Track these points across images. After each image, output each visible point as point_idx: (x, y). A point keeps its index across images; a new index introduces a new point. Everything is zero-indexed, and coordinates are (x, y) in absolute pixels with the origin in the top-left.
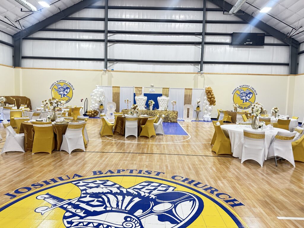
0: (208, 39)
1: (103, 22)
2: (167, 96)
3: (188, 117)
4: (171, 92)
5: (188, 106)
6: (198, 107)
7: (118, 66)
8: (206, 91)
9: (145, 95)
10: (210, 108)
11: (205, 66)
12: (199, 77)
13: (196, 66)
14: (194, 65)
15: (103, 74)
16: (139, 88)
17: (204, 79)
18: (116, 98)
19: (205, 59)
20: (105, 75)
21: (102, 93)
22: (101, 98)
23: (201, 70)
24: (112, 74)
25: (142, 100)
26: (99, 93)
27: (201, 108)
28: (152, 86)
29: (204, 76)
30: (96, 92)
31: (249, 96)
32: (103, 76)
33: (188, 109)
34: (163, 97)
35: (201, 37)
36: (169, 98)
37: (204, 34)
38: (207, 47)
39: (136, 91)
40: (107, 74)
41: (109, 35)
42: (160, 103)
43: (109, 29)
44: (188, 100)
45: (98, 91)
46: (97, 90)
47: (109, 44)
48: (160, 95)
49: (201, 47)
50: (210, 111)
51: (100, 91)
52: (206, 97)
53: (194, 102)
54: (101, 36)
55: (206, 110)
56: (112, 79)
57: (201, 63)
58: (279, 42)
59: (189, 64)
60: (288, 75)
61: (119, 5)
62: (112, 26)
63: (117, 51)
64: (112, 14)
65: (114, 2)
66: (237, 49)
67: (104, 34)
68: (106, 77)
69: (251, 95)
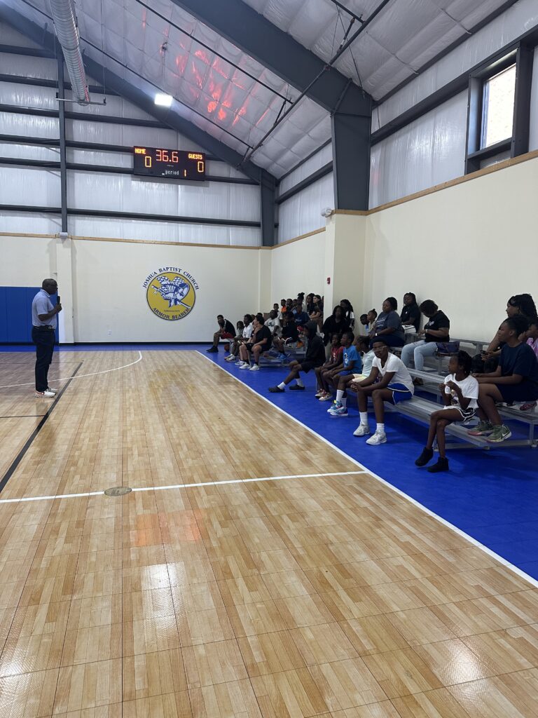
11: (74, 220)
12: (59, 246)
13: (53, 219)
17: (73, 251)
19: (72, 205)
29: (70, 245)
31: (180, 290)
35: (59, 150)
37: (65, 144)
49: (59, 173)
58: (239, 175)
59: (38, 214)
60: (258, 248)
66: (149, 184)
69: (186, 290)
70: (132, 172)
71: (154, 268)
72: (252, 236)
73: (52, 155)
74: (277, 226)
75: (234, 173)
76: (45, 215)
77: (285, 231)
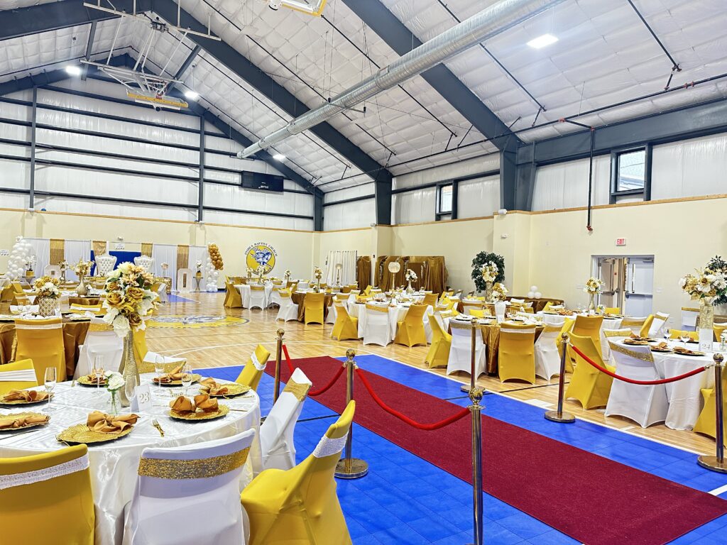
1: (25, 127)
2: (150, 255)
3: (185, 286)
4: (155, 251)
5: (182, 271)
6: (199, 272)
7: (52, 204)
8: (210, 249)
9: (112, 253)
10: (216, 273)
11: (205, 213)
12: (198, 228)
13: (193, 212)
14: (189, 211)
15: (27, 217)
16: (100, 242)
17: (206, 233)
18: (57, 257)
19: (206, 204)
20: (31, 218)
21: (30, 250)
22: (31, 259)
23: (200, 218)
24: (43, 218)
25: (106, 262)
26: (26, 250)
27: (203, 274)
28: (121, 239)
29: (204, 229)
30: (21, 249)
31: (266, 257)
32: (26, 220)
33: (185, 276)
34: (143, 258)
35: (199, 170)
36: (152, 259)
37: (202, 167)
38: (207, 186)
39: (94, 247)
40: (34, 217)
41: (37, 150)
43: (38, 141)
44: (182, 262)
45: (24, 247)
47: (36, 166)
48: (138, 255)
49: (198, 184)
50: (216, 278)
51: (28, 247)
52: (209, 259)
53: (192, 265)
54: (22, 151)
55: (211, 276)
56: (44, 225)
57: (200, 208)
58: (302, 189)
59: (182, 208)
60: (312, 232)
61: (57, 104)
62: (42, 136)
63: (50, 178)
64: (42, 116)
65: (45, 97)
66: (248, 192)
67: (30, 148)
68: (32, 222)
70: (241, 186)
71: (251, 243)
72: (309, 225)
74: (323, 219)
75: (298, 188)
76: (186, 209)
77: (327, 223)
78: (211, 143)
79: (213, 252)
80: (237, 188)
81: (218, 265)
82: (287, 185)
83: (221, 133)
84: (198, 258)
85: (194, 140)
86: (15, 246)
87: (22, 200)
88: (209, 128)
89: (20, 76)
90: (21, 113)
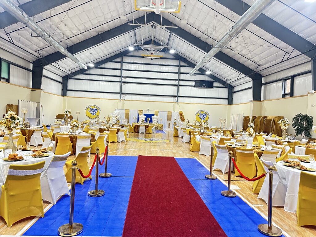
0: (182, 83)
1: (119, 71)
2: (157, 115)
3: (169, 128)
4: (159, 113)
5: (169, 122)
6: (175, 122)
7: (127, 97)
8: (180, 113)
9: (144, 115)
10: (182, 123)
11: (180, 98)
12: (176, 105)
13: (175, 98)
15: (119, 102)
16: (141, 110)
17: (179, 106)
18: (127, 116)
19: (180, 95)
21: (119, 113)
22: (119, 116)
23: (177, 101)
24: (124, 102)
25: (142, 117)
27: (177, 123)
28: (149, 110)
29: (179, 105)
31: (204, 116)
32: (119, 103)
33: (169, 124)
34: (155, 116)
35: (177, 81)
36: (158, 117)
37: (179, 80)
38: (181, 88)
39: (139, 112)
40: (121, 102)
41: (123, 78)
42: (153, 120)
43: (123, 75)
44: (169, 118)
46: (116, 111)
47: (123, 84)
48: (153, 115)
49: (177, 87)
50: (182, 125)
52: (179, 117)
53: (173, 119)
54: (118, 79)
55: (180, 124)
56: (124, 105)
57: (177, 97)
58: (223, 86)
59: (171, 97)
60: (227, 105)
61: (129, 61)
62: (125, 73)
63: (127, 88)
64: (125, 66)
65: (126, 59)
66: (198, 89)
67: (120, 78)
68: (120, 103)
69: (206, 116)
70: (194, 86)
71: (198, 111)
72: (226, 102)
73: (176, 83)
74: (232, 99)
75: (221, 85)
76: (172, 97)
77: (234, 101)
78: (183, 70)
79: (181, 114)
80: (193, 87)
81: (183, 120)
82: (215, 84)
83: (187, 65)
84: (175, 117)
85: (176, 69)
86: (114, 112)
87: (118, 96)
88: (182, 64)
89: (118, 52)
90: (118, 66)
